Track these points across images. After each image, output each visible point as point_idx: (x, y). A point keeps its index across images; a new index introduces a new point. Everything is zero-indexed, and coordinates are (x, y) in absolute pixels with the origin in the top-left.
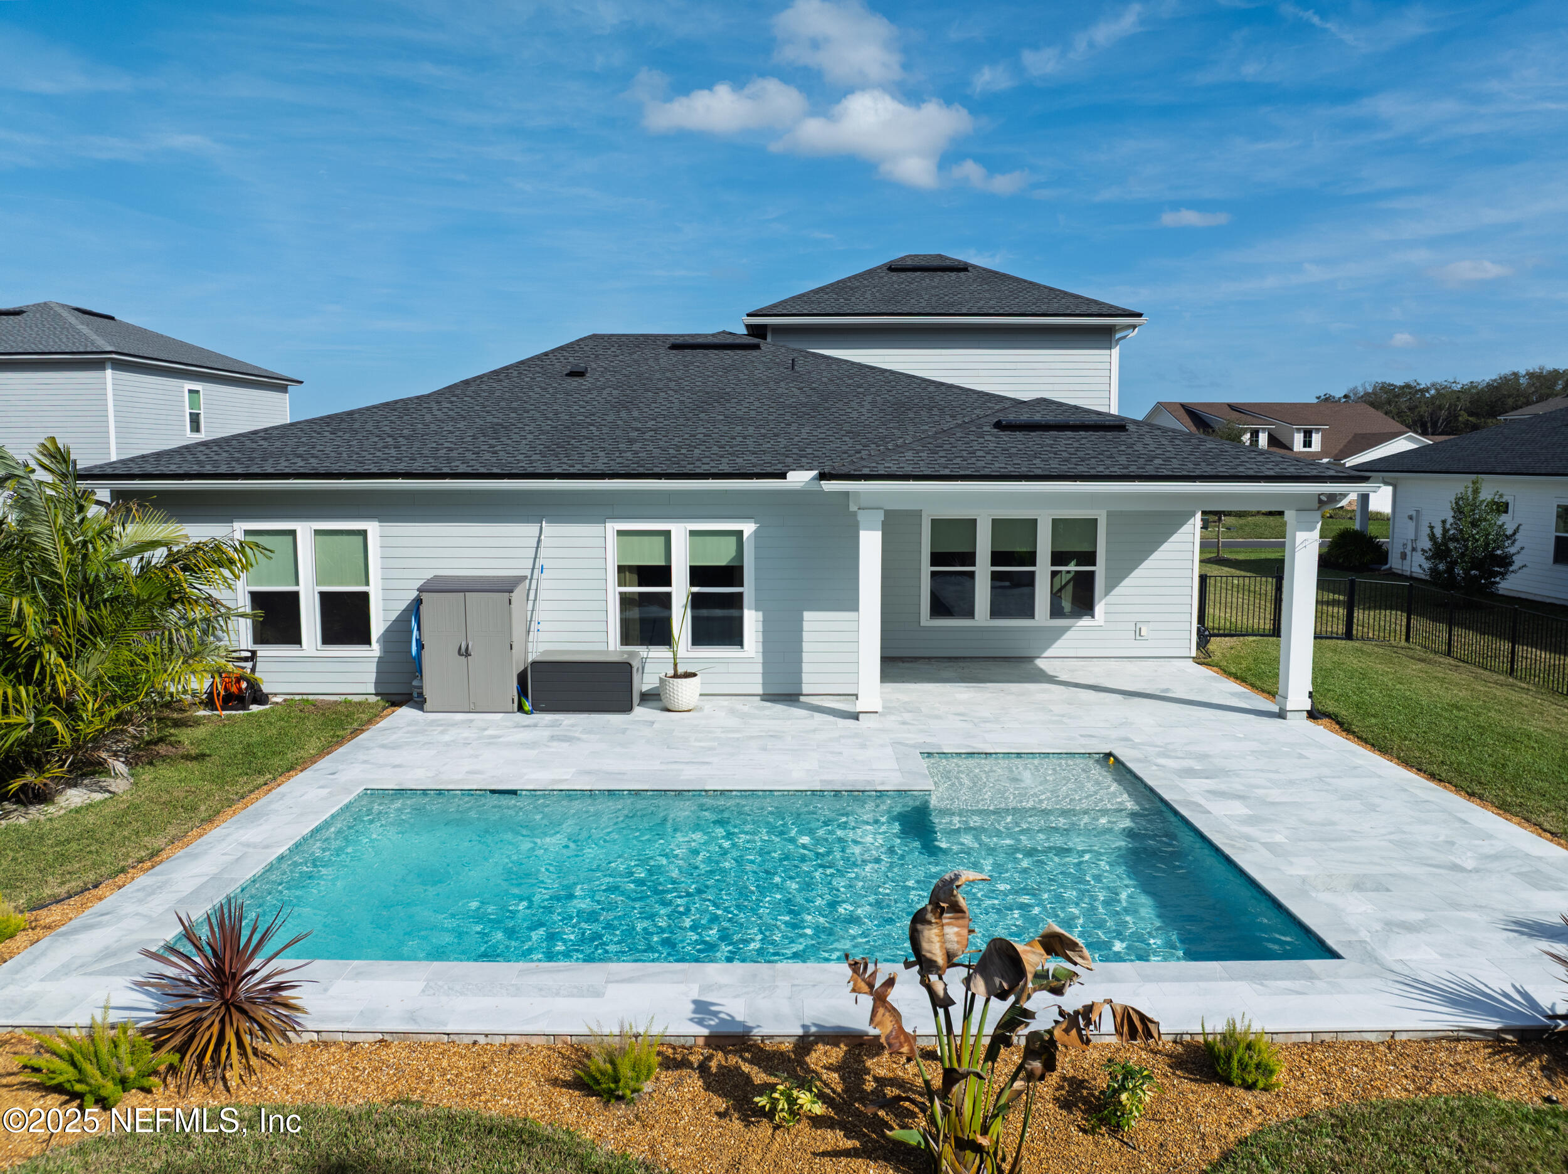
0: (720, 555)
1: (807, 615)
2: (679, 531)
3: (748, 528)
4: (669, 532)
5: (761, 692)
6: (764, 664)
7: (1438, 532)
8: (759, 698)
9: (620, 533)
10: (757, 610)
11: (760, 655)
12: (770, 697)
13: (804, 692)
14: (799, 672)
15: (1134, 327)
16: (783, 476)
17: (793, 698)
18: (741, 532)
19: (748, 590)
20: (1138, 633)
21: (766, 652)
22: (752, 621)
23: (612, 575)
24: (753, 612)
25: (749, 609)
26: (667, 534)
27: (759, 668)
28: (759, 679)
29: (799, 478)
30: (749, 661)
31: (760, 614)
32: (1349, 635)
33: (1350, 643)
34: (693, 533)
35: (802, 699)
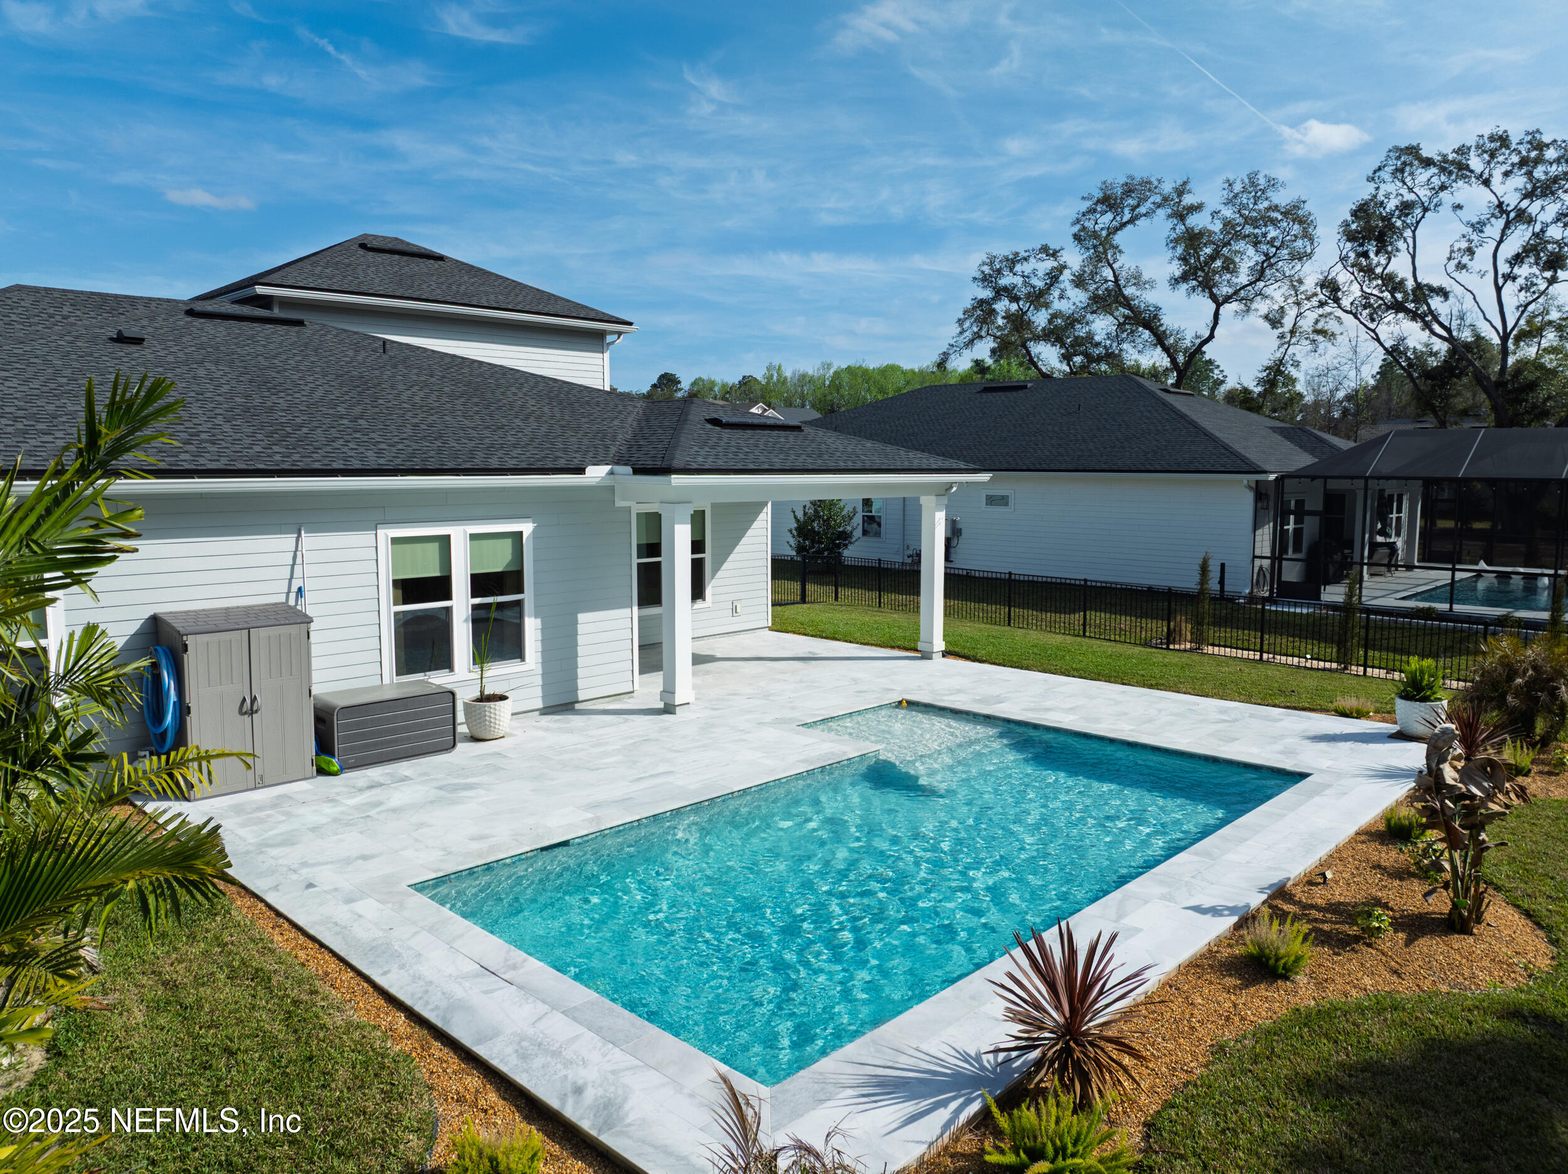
0: (498, 561)
1: (582, 617)
2: (459, 534)
3: (526, 528)
4: (449, 537)
5: (541, 706)
6: (544, 675)
7: (800, 515)
8: (537, 713)
9: (395, 541)
10: (536, 617)
11: (540, 666)
12: (548, 710)
13: (580, 699)
14: (575, 678)
15: (620, 334)
16: (581, 471)
17: (570, 707)
18: (521, 533)
19: (528, 597)
20: (735, 610)
21: (545, 662)
22: (532, 628)
23: (386, 592)
24: (533, 619)
25: (529, 616)
26: (445, 541)
27: (539, 680)
28: (539, 692)
29: (596, 473)
30: (529, 673)
31: (539, 621)
32: (803, 601)
33: (805, 606)
34: (474, 537)
35: (578, 706)
